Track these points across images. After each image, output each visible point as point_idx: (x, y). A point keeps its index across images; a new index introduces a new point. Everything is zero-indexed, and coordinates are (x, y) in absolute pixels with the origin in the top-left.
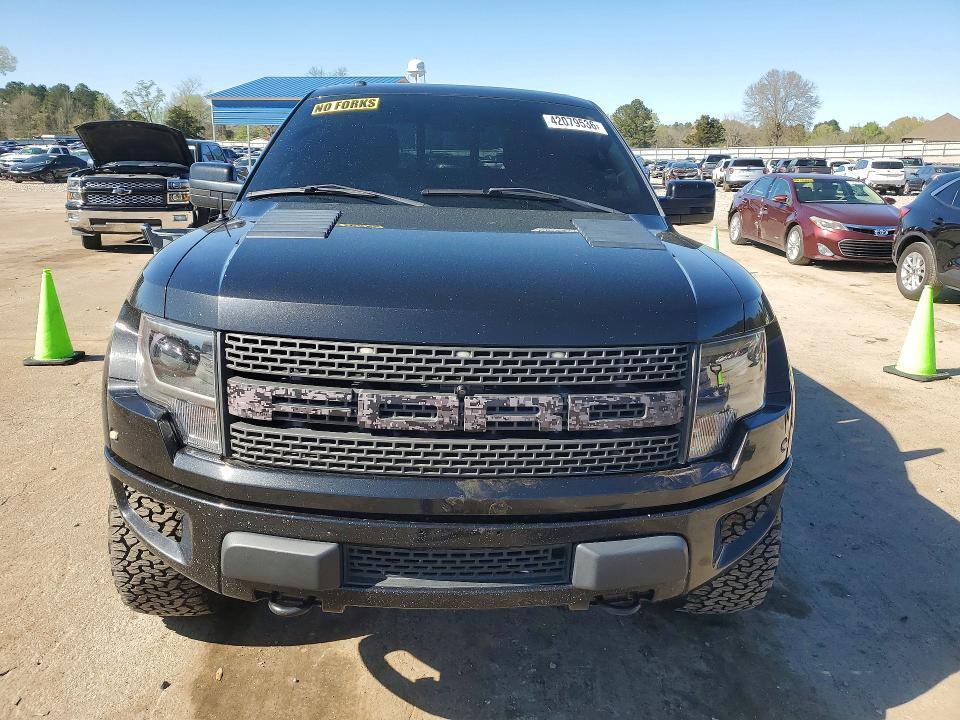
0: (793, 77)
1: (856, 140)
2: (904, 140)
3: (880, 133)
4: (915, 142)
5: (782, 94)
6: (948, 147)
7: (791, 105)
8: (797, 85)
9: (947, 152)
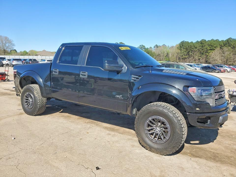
0: (6, 38)
1: (22, 54)
2: (36, 55)
3: (27, 53)
4: (39, 56)
5: (4, 42)
6: (46, 57)
7: (7, 45)
8: (8, 40)
9: (46, 58)
